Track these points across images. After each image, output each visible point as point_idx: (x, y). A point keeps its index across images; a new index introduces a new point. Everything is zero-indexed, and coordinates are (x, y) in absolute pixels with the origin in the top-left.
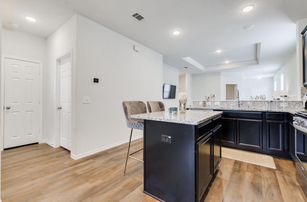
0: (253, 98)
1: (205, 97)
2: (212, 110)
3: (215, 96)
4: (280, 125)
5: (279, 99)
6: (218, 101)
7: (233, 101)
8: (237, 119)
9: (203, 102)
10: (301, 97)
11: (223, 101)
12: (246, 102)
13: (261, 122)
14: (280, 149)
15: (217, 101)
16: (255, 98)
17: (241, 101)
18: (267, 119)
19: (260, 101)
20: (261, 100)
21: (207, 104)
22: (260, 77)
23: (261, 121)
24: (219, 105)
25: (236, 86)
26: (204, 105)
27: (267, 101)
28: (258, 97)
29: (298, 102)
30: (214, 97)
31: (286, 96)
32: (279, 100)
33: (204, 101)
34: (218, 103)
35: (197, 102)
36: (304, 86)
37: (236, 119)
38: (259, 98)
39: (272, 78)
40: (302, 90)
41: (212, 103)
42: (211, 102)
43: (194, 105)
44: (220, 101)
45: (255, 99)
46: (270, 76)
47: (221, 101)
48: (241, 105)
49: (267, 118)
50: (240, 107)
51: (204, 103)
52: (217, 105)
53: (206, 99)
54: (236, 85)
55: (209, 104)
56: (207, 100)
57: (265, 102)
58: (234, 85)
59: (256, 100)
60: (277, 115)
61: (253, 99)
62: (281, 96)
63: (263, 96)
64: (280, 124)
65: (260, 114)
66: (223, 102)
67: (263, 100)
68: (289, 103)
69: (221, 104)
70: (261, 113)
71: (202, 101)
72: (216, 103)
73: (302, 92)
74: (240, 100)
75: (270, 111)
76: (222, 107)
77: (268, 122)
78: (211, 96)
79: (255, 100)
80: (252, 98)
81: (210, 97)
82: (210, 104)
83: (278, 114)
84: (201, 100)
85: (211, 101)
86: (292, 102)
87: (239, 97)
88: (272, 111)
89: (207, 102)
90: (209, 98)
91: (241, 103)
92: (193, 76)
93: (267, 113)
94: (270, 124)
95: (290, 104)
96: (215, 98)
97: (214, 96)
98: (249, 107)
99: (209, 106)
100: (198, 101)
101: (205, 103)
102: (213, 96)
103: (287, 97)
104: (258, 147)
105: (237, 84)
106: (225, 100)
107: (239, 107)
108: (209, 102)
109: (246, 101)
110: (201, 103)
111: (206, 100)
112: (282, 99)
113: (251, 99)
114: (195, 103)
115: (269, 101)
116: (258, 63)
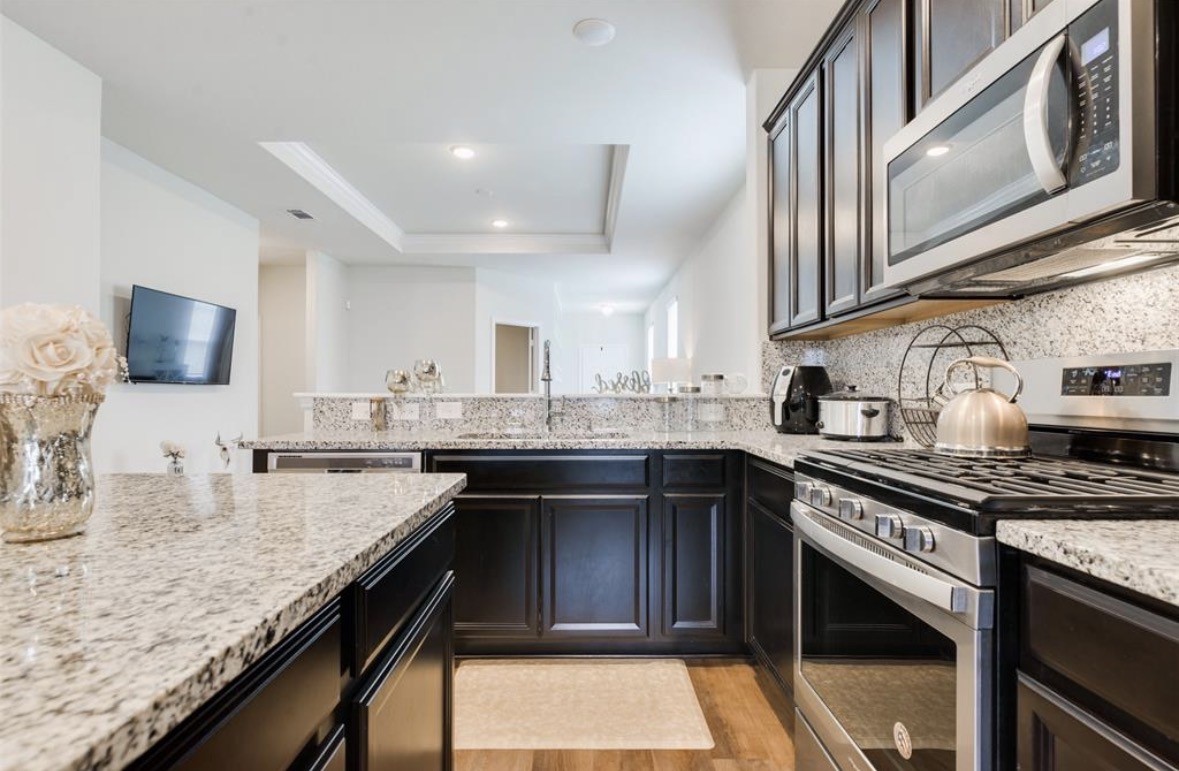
0: (604, 386)
1: (385, 373)
2: (418, 450)
3: (438, 369)
4: (714, 511)
5: (698, 390)
6: (455, 400)
7: (523, 400)
8: (544, 497)
9: (375, 406)
10: (761, 380)
11: (480, 400)
12: (581, 404)
13: (642, 500)
14: (712, 624)
15: (450, 400)
16: (615, 386)
17: (558, 400)
18: (667, 486)
19: (631, 399)
20: (633, 394)
21: (396, 414)
22: (608, 308)
23: (645, 497)
24: (459, 419)
25: (535, 334)
26: (380, 420)
27: (657, 400)
28: (623, 381)
29: (753, 404)
30: (431, 377)
31: (721, 377)
32: (698, 395)
33: (380, 401)
34: (454, 412)
35: (341, 406)
36: (771, 338)
37: (536, 497)
38: (628, 383)
39: (641, 317)
40: (764, 352)
41: (421, 408)
42: (415, 407)
43: (316, 419)
44: (463, 399)
45: (611, 387)
46: (634, 306)
47: (468, 399)
48: (557, 419)
49: (665, 482)
50: (554, 428)
51: (381, 413)
52: (446, 421)
53: (391, 389)
54: (532, 329)
55: (407, 416)
56: (396, 392)
57: (649, 400)
58: (527, 329)
59: (618, 396)
60: (703, 462)
61: (607, 388)
62: (705, 377)
63: (640, 374)
64: (712, 505)
65: (640, 461)
66: (479, 403)
67: (641, 395)
68: (727, 403)
69: (468, 414)
70: (644, 458)
71: (365, 400)
72: (443, 412)
73: (764, 363)
74: (556, 392)
75: (679, 447)
76: (475, 431)
77: (671, 498)
78: (419, 369)
79: (614, 393)
80: (600, 384)
81: (413, 379)
82: (415, 417)
83: (704, 457)
84: (361, 395)
85: (416, 401)
86: (737, 400)
87: (549, 380)
88: (686, 447)
89: (395, 407)
90: (404, 380)
91: (557, 407)
92: (350, 269)
93: (666, 457)
94: (678, 509)
95: (732, 410)
96: (439, 379)
97: (432, 369)
98: (589, 428)
99: (408, 426)
100: (344, 400)
101: (386, 412)
102: (426, 370)
103: (723, 382)
104: (633, 626)
105: (537, 328)
106: (494, 394)
107: (550, 429)
108: (407, 407)
109: (579, 400)
110: (361, 412)
111: (391, 395)
112: (709, 389)
113: (598, 387)
114: (324, 408)
115: (667, 400)
116: (608, 248)
